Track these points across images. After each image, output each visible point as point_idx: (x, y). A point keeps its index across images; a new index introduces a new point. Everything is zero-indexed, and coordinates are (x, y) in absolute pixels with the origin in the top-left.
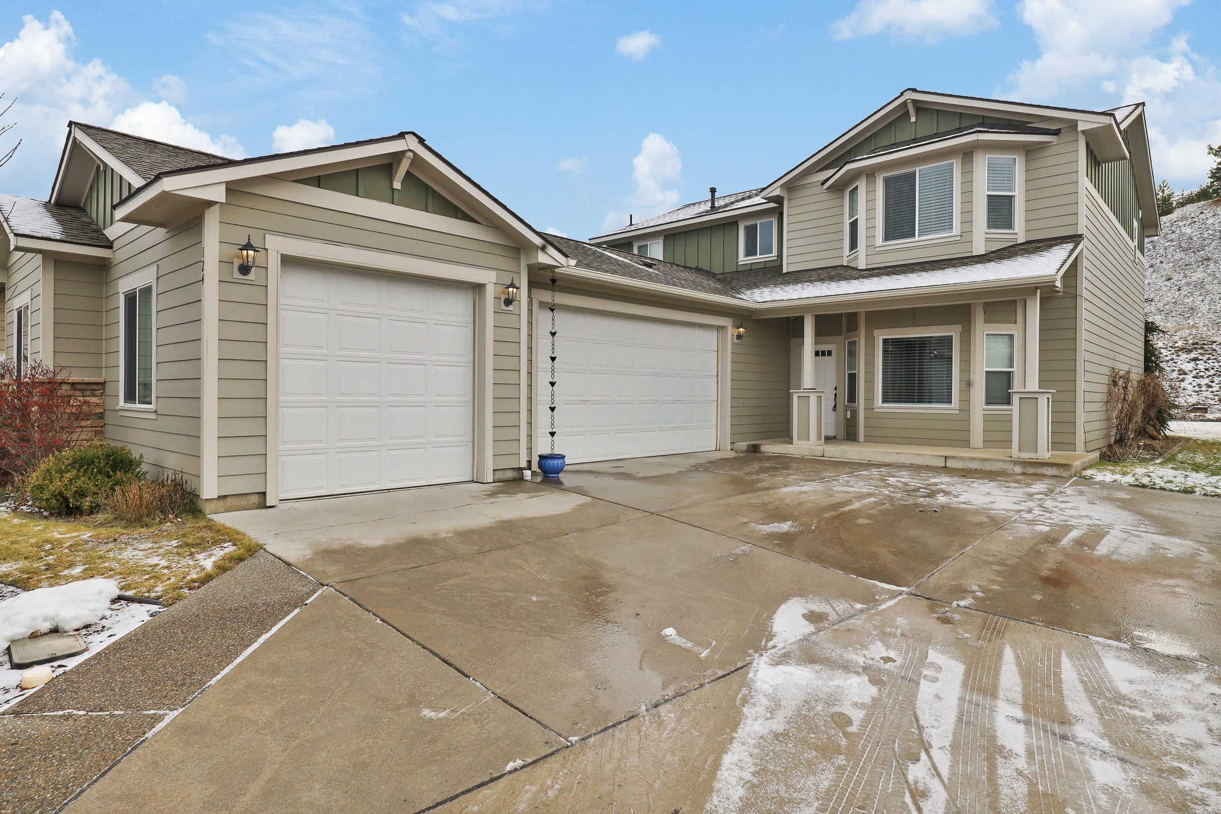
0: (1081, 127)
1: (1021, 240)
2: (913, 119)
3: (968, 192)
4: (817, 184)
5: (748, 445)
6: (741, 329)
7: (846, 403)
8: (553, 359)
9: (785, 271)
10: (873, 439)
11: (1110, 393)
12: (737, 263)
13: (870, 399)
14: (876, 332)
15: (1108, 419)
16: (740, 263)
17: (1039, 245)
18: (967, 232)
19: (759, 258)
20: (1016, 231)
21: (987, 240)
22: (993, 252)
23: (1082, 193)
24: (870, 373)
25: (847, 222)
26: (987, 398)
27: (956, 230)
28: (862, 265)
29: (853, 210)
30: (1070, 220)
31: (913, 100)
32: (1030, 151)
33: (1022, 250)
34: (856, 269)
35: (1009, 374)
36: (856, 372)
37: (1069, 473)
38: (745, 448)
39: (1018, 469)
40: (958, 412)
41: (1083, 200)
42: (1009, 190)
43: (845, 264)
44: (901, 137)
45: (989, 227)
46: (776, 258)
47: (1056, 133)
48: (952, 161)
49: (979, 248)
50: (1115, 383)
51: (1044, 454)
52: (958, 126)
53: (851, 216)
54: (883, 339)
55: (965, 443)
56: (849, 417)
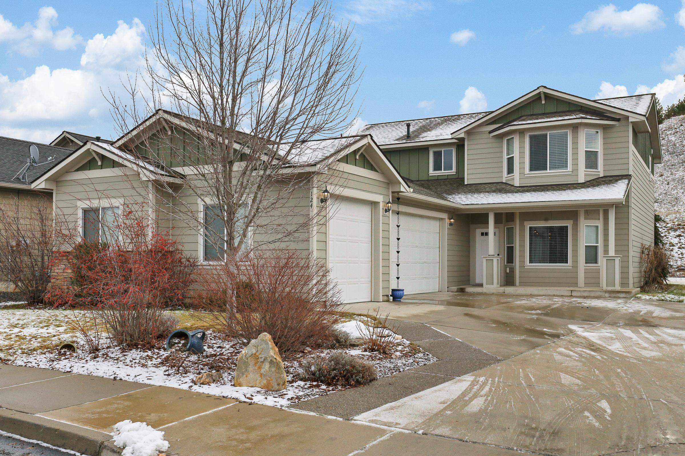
0: (631, 120)
1: (601, 175)
2: (543, 102)
3: (575, 148)
4: (486, 132)
5: (458, 288)
6: (452, 220)
7: (506, 264)
8: (398, 239)
9: (466, 183)
10: (523, 284)
11: (641, 258)
12: (428, 174)
13: (522, 261)
14: (526, 223)
15: (640, 272)
16: (430, 175)
17: (611, 179)
18: (575, 170)
19: (443, 172)
20: (599, 170)
21: (585, 175)
22: (588, 181)
23: (631, 153)
24: (522, 246)
25: (505, 157)
26: (586, 260)
27: (570, 168)
28: (517, 183)
29: (509, 150)
30: (624, 167)
31: (544, 93)
32: (605, 128)
33: (603, 181)
34: (513, 186)
35: (596, 247)
36: (514, 245)
37: (631, 296)
38: (456, 290)
39: (607, 295)
40: (571, 268)
41: (631, 157)
42: (595, 148)
43: (504, 181)
44: (536, 111)
45: (586, 168)
46: (455, 173)
47: (618, 120)
48: (567, 131)
49: (582, 180)
50: (643, 252)
51: (618, 288)
52: (568, 110)
53: (508, 154)
54: (530, 227)
55: (576, 284)
56: (508, 271)
